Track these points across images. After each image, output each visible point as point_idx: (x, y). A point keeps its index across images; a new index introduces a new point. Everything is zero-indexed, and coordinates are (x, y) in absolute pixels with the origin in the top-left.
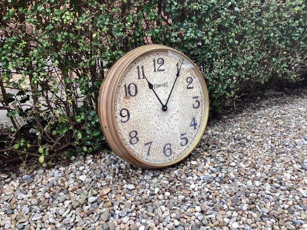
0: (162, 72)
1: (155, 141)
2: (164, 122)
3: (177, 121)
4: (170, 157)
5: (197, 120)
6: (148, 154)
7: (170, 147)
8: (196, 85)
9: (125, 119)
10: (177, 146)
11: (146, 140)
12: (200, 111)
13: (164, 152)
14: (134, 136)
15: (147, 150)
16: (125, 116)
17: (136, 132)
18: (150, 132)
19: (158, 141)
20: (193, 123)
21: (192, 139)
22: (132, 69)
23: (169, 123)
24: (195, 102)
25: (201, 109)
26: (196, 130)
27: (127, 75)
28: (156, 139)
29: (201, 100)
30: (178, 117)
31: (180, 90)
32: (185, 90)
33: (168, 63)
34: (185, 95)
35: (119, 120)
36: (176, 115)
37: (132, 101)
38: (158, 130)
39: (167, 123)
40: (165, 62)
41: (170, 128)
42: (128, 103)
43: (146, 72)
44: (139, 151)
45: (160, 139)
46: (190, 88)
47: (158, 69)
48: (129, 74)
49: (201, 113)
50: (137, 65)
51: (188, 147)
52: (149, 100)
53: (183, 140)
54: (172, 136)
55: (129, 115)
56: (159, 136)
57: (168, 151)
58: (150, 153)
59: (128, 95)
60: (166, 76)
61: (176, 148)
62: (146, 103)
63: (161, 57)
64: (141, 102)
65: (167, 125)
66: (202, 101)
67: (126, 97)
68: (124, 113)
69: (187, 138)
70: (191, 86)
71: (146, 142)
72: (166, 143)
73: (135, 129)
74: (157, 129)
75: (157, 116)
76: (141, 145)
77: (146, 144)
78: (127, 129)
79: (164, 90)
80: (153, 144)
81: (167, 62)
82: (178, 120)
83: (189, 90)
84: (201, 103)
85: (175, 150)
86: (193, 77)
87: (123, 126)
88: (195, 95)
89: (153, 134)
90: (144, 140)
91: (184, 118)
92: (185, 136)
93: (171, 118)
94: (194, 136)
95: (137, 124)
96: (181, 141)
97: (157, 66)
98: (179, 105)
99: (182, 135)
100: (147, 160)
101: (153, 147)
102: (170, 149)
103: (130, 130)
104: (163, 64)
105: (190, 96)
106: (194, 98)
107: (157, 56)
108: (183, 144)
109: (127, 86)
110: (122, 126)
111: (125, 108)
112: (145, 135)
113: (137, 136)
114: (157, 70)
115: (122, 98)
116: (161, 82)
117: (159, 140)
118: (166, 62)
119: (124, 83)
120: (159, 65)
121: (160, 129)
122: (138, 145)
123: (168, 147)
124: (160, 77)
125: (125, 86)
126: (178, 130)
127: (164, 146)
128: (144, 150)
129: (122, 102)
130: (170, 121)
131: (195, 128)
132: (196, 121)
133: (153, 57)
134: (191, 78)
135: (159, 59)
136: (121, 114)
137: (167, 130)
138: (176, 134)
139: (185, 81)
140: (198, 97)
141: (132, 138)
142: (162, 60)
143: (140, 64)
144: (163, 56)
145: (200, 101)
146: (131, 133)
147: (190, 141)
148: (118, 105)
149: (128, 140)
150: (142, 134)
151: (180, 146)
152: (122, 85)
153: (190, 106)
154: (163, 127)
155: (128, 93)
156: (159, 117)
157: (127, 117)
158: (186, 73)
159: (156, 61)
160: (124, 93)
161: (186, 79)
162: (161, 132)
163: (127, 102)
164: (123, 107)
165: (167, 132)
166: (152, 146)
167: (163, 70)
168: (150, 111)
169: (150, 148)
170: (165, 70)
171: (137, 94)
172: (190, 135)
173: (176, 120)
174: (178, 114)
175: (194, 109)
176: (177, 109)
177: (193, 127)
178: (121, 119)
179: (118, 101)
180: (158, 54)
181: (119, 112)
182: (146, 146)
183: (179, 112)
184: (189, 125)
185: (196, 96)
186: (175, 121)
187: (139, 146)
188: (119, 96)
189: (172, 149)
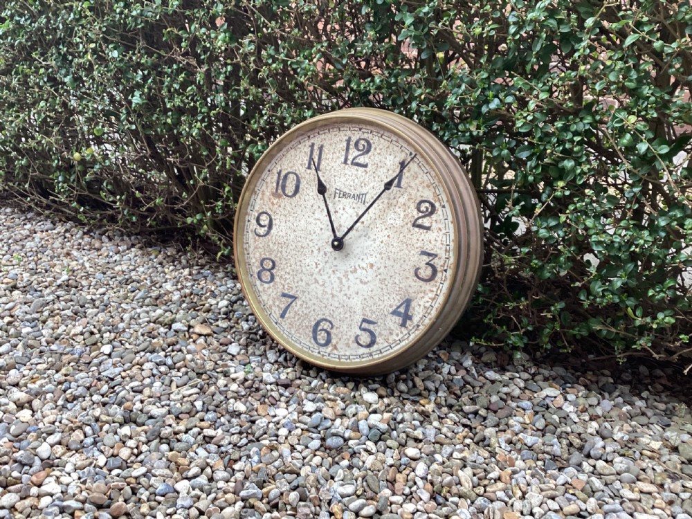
0: (362, 169)
1: (303, 298)
2: (333, 271)
3: (364, 286)
4: (322, 349)
5: (417, 308)
6: (282, 316)
7: (329, 330)
8: (442, 226)
9: (262, 231)
10: (345, 337)
11: (286, 287)
12: (432, 291)
13: (315, 331)
14: (269, 269)
15: (283, 306)
16: (264, 226)
17: (274, 263)
18: (299, 276)
19: (310, 304)
20: (402, 310)
21: (386, 344)
22: (300, 146)
23: (344, 280)
24: (423, 265)
25: (435, 289)
26: (405, 332)
27: (289, 155)
28: (308, 296)
29: (443, 266)
30: (369, 278)
31: (392, 221)
32: (406, 227)
33: (379, 154)
34: (402, 238)
35: (251, 227)
36: (364, 271)
37: (282, 205)
38: (317, 281)
39: (339, 278)
40: (372, 149)
41: (343, 293)
42: (276, 206)
43: (326, 159)
44: (268, 300)
45: (314, 301)
46: (420, 226)
47: (354, 159)
48: (293, 154)
49: (433, 299)
50: (312, 141)
51: (371, 355)
52: (317, 215)
53: (363, 332)
54: (342, 310)
55: (270, 226)
56: (314, 293)
57: (324, 334)
58: (287, 315)
59: (280, 191)
60: (367, 180)
61: (342, 340)
62: (308, 219)
63: (365, 136)
64: (299, 212)
65: (338, 281)
66: (446, 271)
67: (276, 195)
68: (265, 220)
69: (377, 335)
70: (426, 222)
71: (286, 292)
72: (324, 317)
73: (273, 257)
74: (315, 279)
75: (322, 253)
76: (275, 292)
77: (284, 295)
78: (260, 250)
79: (354, 208)
80: (299, 302)
81: (378, 151)
82: (366, 283)
83: (417, 229)
84: (439, 275)
85: (337, 343)
86: (437, 205)
87: (255, 242)
88: (428, 248)
89: (303, 284)
90: (284, 286)
91: (384, 287)
92: (371, 327)
93: (351, 272)
94: (395, 341)
95: (280, 249)
96: (359, 332)
97: (353, 153)
98: (381, 254)
99: (364, 320)
100: (276, 323)
101: (296, 309)
102: (328, 334)
103: (265, 254)
104: (368, 152)
105: (416, 246)
106: (423, 253)
107: (356, 133)
108: (361, 342)
109: (283, 174)
110: (253, 240)
111: (269, 212)
112: (287, 276)
113: (274, 271)
114: (349, 162)
115: (268, 194)
116: (352, 188)
117: (312, 302)
118: (375, 149)
119: (279, 168)
120: (357, 153)
121: (321, 283)
122: (269, 288)
123: (325, 327)
124: (353, 177)
125: (279, 173)
126: (360, 306)
127: (318, 319)
128: (277, 303)
129: (266, 199)
130: (346, 276)
131: (403, 325)
132: (411, 310)
133: (349, 133)
134: (433, 206)
135: (360, 139)
136: (258, 220)
137: (335, 293)
138: (351, 311)
139: (413, 206)
140: (436, 256)
141: (264, 269)
142: (366, 144)
143: (317, 140)
144: (370, 136)
145: (439, 269)
146: (264, 259)
147: (381, 346)
148: (258, 201)
149: (256, 270)
150: (283, 273)
151: (353, 342)
152: (275, 171)
153: (409, 267)
154: (328, 280)
155: (280, 188)
156: (327, 259)
157: (266, 228)
158: (420, 189)
159: (352, 143)
160: (275, 185)
161: (417, 201)
162: (322, 288)
163: (275, 202)
164: (266, 209)
165: (333, 296)
166: (294, 304)
167: (365, 166)
168: (311, 237)
169: (289, 305)
170: (369, 166)
171: (297, 196)
172: (385, 333)
173: (361, 282)
174: (369, 270)
175: (415, 278)
176: (372, 260)
177: (399, 320)
178: (255, 227)
179: (260, 195)
180: (360, 129)
181: (257, 215)
182: (284, 299)
183: (374, 268)
184: (391, 310)
185: (432, 252)
186: (358, 281)
187: (271, 290)
188: (264, 188)
189: (333, 336)
